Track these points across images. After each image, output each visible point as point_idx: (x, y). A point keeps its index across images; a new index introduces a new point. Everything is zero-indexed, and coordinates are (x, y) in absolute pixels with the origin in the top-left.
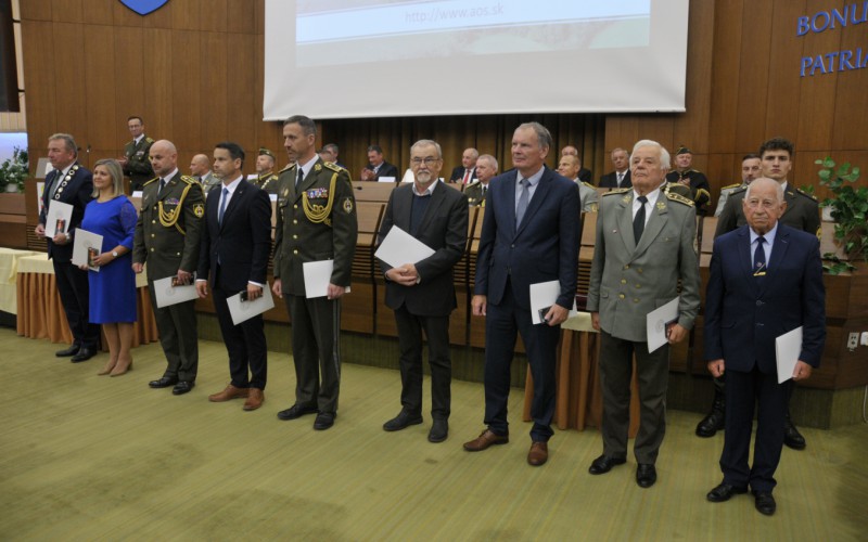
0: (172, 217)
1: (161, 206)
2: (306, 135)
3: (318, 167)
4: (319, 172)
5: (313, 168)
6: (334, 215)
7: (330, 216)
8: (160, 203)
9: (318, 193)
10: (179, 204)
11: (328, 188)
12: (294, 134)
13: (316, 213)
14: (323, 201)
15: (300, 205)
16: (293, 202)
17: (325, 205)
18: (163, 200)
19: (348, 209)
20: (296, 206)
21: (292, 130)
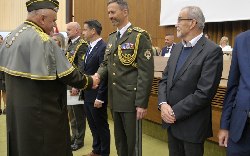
0: (71, 60)
1: (68, 54)
2: (122, 10)
3: (130, 31)
4: (130, 33)
5: (127, 31)
6: (139, 60)
7: (136, 61)
8: (68, 53)
9: (128, 46)
10: (75, 53)
11: (134, 43)
12: (114, 10)
13: (126, 59)
14: (131, 51)
15: (117, 54)
16: (113, 52)
17: (132, 54)
18: (69, 52)
19: (148, 57)
20: (115, 55)
21: (113, 7)
